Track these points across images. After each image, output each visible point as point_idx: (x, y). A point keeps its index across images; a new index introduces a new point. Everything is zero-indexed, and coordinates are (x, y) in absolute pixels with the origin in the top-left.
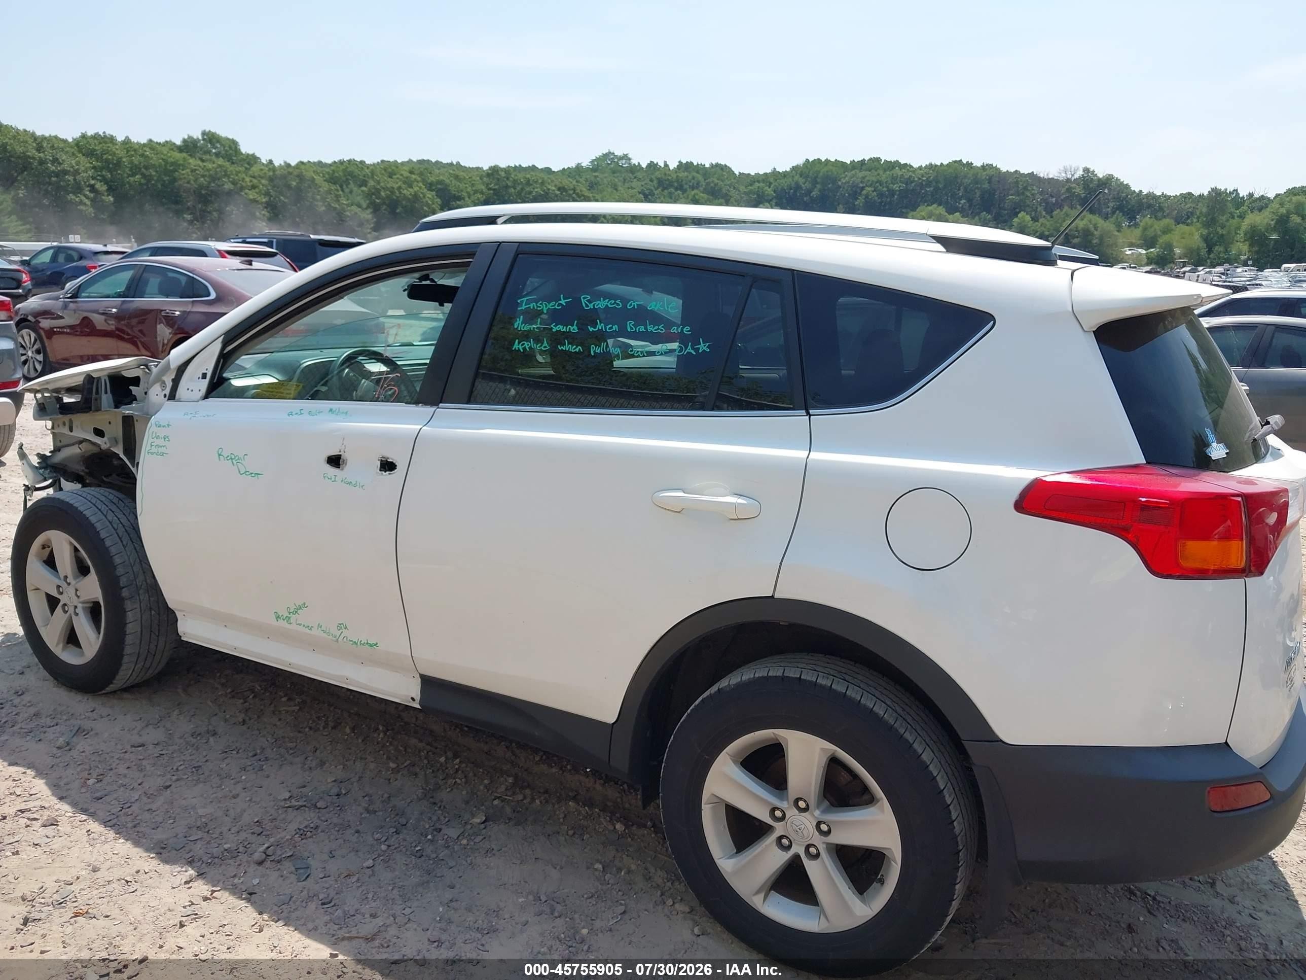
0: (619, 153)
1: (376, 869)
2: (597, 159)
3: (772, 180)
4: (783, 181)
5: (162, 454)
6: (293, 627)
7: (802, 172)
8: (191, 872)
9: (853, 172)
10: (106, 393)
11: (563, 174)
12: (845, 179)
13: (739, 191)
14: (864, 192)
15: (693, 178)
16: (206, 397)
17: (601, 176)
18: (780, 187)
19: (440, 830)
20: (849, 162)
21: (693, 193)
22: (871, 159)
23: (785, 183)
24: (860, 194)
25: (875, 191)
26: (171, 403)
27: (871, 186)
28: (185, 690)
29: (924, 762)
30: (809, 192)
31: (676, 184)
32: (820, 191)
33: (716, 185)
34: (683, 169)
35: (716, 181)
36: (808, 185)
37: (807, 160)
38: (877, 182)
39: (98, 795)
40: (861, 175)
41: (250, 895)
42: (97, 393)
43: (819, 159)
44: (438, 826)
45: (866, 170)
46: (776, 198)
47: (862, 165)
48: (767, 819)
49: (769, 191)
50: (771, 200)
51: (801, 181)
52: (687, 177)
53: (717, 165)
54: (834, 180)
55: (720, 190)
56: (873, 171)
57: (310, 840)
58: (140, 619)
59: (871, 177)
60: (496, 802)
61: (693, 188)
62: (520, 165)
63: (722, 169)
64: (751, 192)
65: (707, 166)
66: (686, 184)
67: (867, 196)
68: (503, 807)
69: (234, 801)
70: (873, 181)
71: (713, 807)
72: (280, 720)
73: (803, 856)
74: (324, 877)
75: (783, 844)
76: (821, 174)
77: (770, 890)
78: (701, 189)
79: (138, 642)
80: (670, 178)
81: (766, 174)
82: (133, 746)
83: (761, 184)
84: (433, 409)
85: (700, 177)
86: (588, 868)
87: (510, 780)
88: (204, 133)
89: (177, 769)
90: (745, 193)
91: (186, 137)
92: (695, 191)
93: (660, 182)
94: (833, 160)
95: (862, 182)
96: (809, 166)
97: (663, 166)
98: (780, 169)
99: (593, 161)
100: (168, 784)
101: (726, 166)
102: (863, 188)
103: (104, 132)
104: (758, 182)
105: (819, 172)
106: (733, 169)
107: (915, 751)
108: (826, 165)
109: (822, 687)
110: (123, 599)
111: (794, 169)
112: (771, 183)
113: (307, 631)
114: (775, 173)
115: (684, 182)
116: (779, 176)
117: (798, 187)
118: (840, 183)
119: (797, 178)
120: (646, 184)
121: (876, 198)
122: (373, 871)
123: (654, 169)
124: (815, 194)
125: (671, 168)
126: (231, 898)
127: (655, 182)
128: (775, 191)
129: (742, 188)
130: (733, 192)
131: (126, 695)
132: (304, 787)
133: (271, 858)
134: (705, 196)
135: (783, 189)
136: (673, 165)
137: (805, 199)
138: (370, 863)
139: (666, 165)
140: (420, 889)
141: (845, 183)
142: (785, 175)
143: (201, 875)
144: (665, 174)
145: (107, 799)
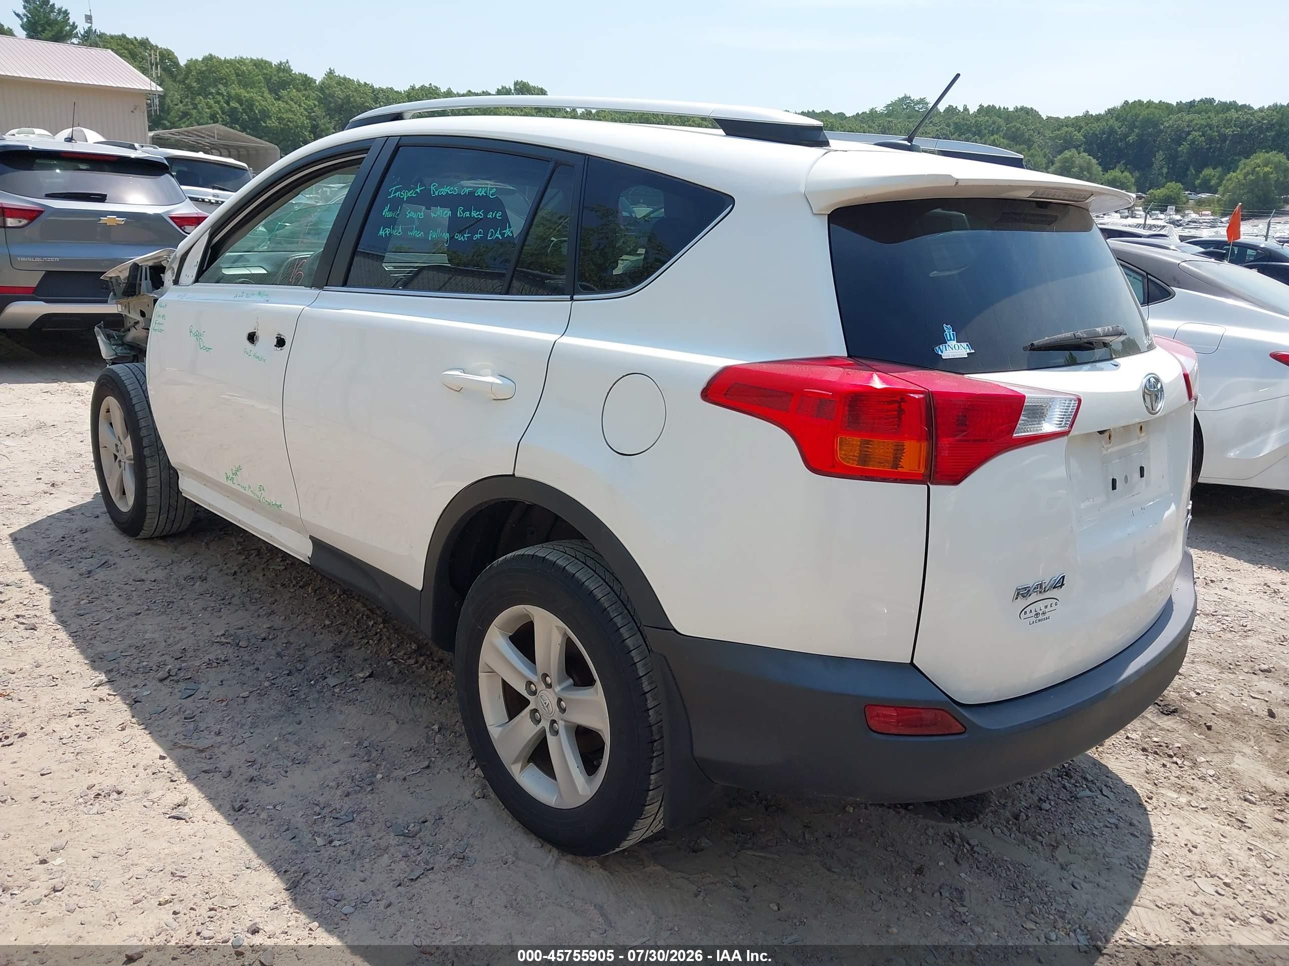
0: (916, 97)
1: (249, 699)
2: (893, 104)
3: (1083, 124)
4: (1096, 125)
5: (161, 331)
6: (236, 487)
7: (1118, 115)
8: (103, 677)
9: (1180, 115)
10: (146, 279)
11: (856, 119)
12: (1169, 122)
13: (1044, 136)
14: (1190, 137)
15: (994, 123)
16: (197, 280)
17: (895, 121)
18: (1091, 132)
19: (326, 678)
20: (1175, 104)
21: (992, 138)
22: (1201, 100)
23: (1097, 127)
24: (1185, 139)
25: (1203, 135)
26: (175, 287)
27: (1199, 130)
28: (207, 544)
29: (628, 647)
30: (1126, 136)
31: (974, 129)
32: (1137, 136)
33: (1018, 129)
34: (984, 113)
35: (1018, 125)
36: (1124, 129)
37: (1126, 102)
38: (1206, 127)
39: (82, 612)
40: (1188, 118)
41: (134, 703)
42: (141, 280)
43: (1139, 101)
44: (326, 675)
45: (1195, 113)
46: (1085, 143)
47: (1190, 107)
48: (524, 693)
49: (1079, 136)
50: (1080, 146)
51: (1117, 125)
52: (988, 121)
53: (1022, 109)
54: (1155, 125)
55: (1023, 134)
56: (1203, 113)
57: (214, 669)
58: (159, 476)
59: (1199, 120)
60: (389, 663)
61: (992, 133)
62: (813, 111)
63: (1027, 113)
64: (1057, 137)
65: (1011, 109)
66: (985, 129)
67: (1193, 142)
68: (393, 667)
69: (181, 631)
70: (1202, 125)
71: (488, 676)
72: (264, 575)
73: (547, 730)
74: (203, 698)
75: (535, 717)
76: (1141, 117)
77: (529, 762)
78: (1002, 134)
79: (159, 495)
80: (968, 122)
81: (1077, 118)
82: (134, 580)
83: (1070, 129)
84: (318, 291)
85: (1001, 122)
86: (427, 727)
87: (414, 646)
88: (516, 84)
89: (155, 602)
90: (1051, 138)
91: (500, 88)
92: (996, 136)
93: (957, 126)
94: (1157, 101)
95: (1188, 126)
96: (1128, 109)
97: (962, 110)
98: (1094, 112)
99: (888, 106)
100: (139, 612)
101: (1032, 109)
102: (1189, 133)
103: (430, 84)
104: (1067, 126)
105: (1139, 115)
106: (1040, 113)
107: (621, 635)
108: (1148, 107)
109: (559, 567)
110: (145, 457)
111: (1110, 112)
112: (1081, 128)
113: (242, 490)
114: (1087, 117)
115: (983, 127)
116: (1092, 120)
117: (1112, 131)
118: (1162, 127)
119: (1111, 122)
120: (941, 129)
121: (1204, 144)
122: (245, 701)
123: (952, 113)
124: (1131, 139)
125: (971, 113)
126: (120, 702)
127: (952, 127)
128: (1085, 136)
129: (1048, 133)
130: (1036, 138)
131: (160, 542)
132: (242, 628)
133: (172, 678)
134: (1006, 141)
135: (1094, 134)
136: (973, 109)
137: (1120, 144)
138: (246, 694)
139: (966, 109)
140: (271, 721)
141: (1168, 127)
142: (1098, 118)
143: (110, 682)
144: (963, 119)
145: (86, 616)
